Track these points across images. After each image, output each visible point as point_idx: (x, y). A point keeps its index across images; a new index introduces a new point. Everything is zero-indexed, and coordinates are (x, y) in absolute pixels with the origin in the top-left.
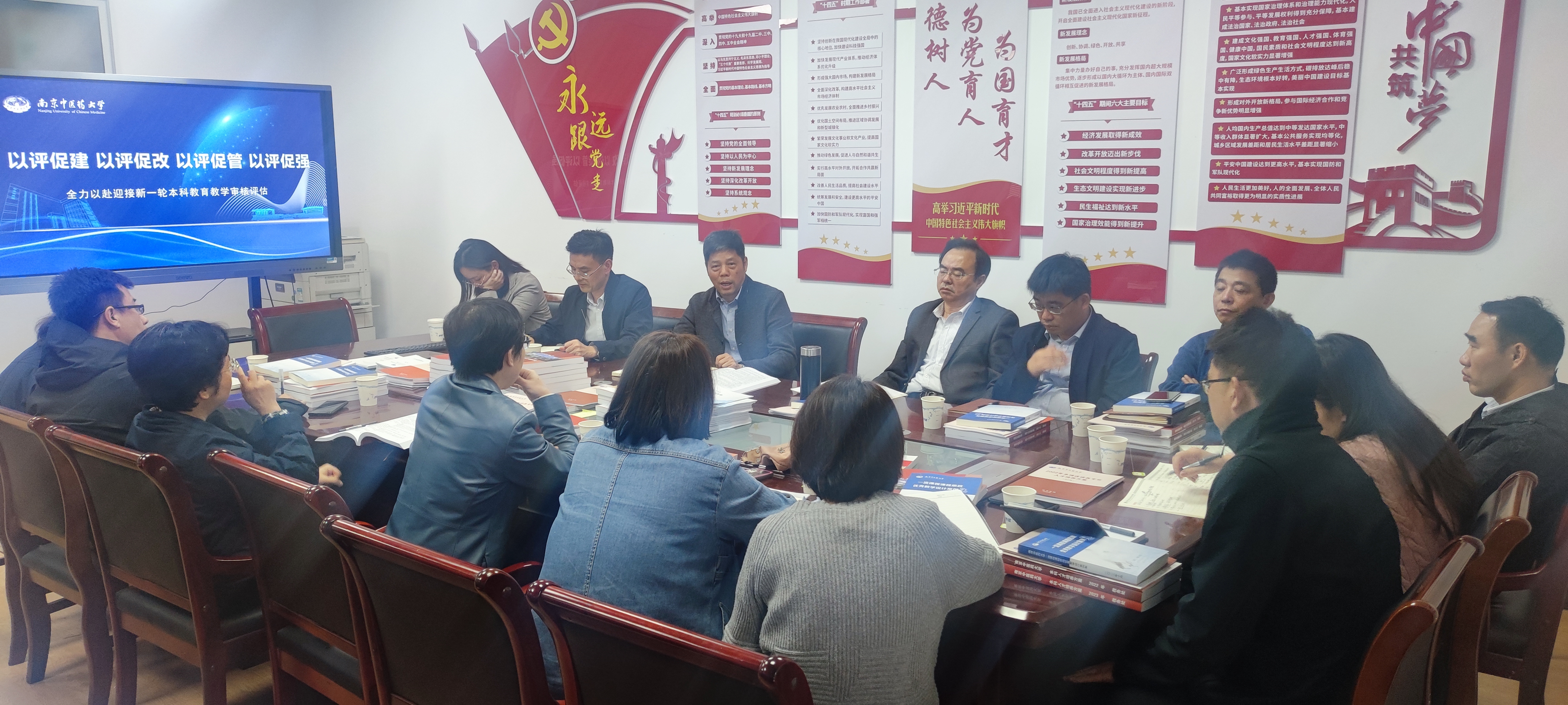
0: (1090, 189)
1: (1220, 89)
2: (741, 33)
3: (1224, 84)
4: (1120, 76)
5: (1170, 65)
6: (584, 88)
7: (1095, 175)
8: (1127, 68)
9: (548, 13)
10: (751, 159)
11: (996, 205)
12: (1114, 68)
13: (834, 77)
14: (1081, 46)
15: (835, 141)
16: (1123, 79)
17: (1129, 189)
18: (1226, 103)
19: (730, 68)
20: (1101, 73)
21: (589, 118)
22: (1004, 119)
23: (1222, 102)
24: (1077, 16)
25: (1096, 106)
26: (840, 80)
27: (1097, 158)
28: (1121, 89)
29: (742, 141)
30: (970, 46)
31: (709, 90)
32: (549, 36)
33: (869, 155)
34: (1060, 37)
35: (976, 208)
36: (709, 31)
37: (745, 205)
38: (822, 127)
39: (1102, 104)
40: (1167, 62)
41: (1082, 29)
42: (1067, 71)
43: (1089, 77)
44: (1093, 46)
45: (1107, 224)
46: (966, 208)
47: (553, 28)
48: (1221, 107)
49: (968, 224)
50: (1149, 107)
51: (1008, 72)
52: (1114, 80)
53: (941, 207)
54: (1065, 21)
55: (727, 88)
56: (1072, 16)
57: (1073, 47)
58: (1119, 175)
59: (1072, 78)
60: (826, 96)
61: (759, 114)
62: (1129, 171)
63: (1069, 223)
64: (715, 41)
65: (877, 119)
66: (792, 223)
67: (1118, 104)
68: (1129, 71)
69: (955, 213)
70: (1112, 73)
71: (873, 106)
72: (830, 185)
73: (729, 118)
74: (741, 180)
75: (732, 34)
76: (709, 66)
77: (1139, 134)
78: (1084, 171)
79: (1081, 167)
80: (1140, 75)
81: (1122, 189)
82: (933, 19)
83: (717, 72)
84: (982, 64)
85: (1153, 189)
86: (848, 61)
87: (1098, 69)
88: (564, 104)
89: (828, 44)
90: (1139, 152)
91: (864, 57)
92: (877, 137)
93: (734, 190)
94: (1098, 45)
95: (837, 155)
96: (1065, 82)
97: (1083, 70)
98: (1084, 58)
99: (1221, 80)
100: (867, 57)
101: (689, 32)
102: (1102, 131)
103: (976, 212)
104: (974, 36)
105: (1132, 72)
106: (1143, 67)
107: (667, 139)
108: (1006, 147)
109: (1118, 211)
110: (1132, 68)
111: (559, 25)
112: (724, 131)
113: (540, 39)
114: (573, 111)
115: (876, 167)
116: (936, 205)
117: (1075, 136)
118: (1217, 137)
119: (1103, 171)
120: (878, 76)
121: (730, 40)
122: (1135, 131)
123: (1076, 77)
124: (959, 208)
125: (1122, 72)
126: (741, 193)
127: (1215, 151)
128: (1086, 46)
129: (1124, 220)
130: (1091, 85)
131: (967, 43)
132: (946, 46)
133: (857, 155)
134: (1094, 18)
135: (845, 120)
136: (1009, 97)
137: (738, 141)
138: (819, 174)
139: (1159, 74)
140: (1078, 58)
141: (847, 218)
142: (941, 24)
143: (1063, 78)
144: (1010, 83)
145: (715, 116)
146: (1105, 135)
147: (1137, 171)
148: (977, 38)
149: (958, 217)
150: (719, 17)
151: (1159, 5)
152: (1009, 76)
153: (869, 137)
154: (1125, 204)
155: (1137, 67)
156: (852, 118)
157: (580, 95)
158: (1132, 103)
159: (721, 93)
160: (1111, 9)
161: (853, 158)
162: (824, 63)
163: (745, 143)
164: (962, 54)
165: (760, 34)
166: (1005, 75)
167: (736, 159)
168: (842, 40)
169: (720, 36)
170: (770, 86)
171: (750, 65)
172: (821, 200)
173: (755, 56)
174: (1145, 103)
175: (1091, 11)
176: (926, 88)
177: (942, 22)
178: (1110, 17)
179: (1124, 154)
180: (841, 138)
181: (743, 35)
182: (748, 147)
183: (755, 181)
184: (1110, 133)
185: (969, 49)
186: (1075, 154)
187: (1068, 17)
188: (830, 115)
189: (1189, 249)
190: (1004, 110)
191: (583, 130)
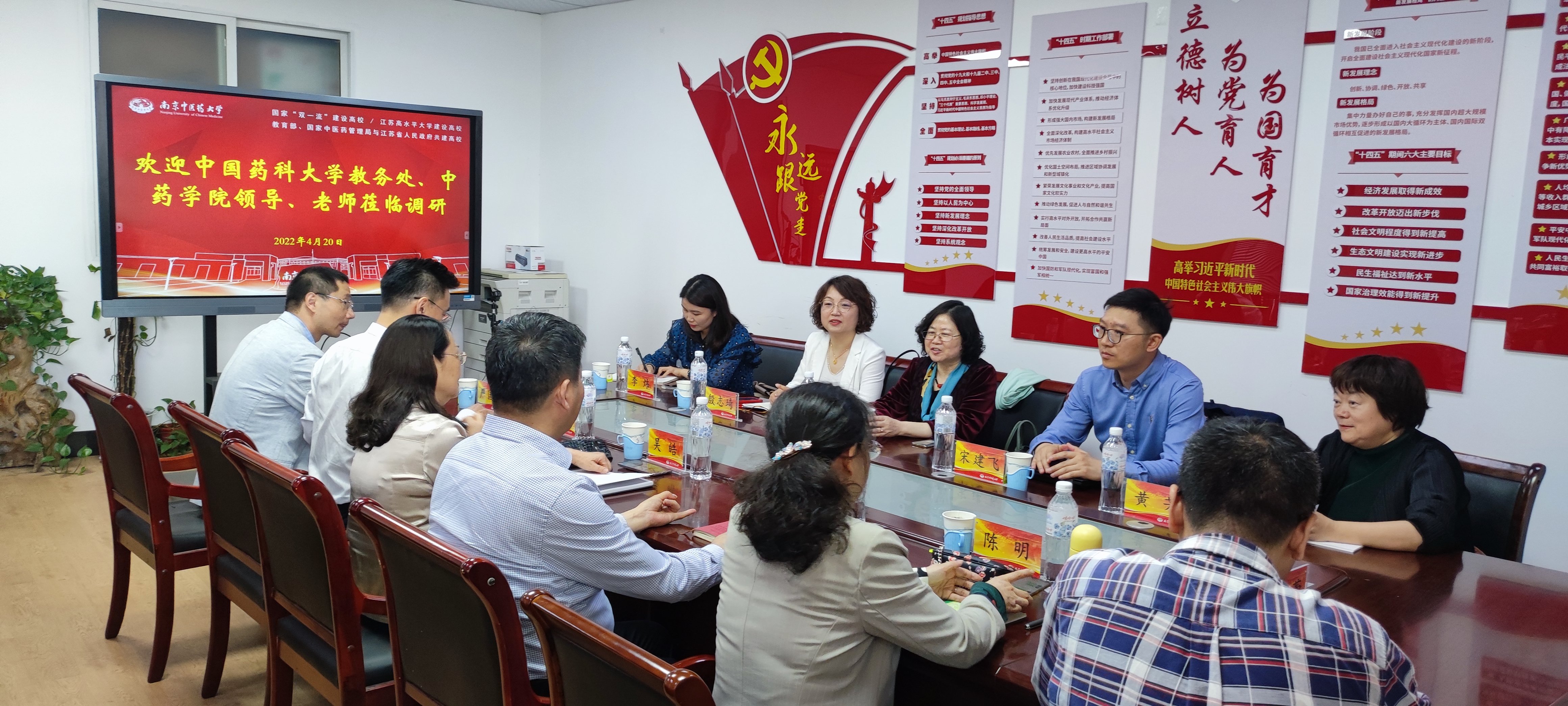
0: (1371, 252)
1: (1549, 140)
2: (966, 71)
3: (1554, 135)
4: (1417, 123)
5: (1483, 111)
7: (1378, 236)
8: (1426, 113)
9: (764, 51)
10: (968, 206)
11: (1252, 267)
12: (1409, 114)
13: (1067, 120)
14: (1368, 88)
15: (1064, 189)
16: (1420, 126)
17: (1421, 254)
18: (1557, 157)
19: (950, 109)
20: (1392, 119)
21: (796, 159)
22: (1267, 169)
23: (1551, 156)
24: (1366, 53)
25: (1385, 156)
26: (1074, 122)
27: (1382, 216)
28: (1416, 138)
29: (959, 186)
30: (1231, 87)
31: (926, 131)
32: (764, 74)
33: (1102, 205)
34: (1342, 77)
35: (1226, 268)
36: (932, 69)
37: (956, 255)
38: (1050, 174)
39: (1392, 155)
40: (1480, 108)
41: (1371, 68)
42: (1350, 116)
43: (1377, 123)
44: (1384, 87)
45: (1390, 294)
46: (1214, 268)
47: (767, 66)
48: (1550, 161)
49: (1216, 287)
50: (1453, 159)
51: (1275, 116)
52: (1408, 128)
53: (1184, 266)
54: (1350, 59)
55: (946, 130)
56: (1359, 54)
57: (1359, 89)
58: (1410, 237)
59: (1355, 124)
60: (1057, 140)
61: (979, 158)
62: (1423, 233)
63: (1342, 291)
64: (937, 80)
65: (1114, 166)
66: (1009, 277)
67: (1413, 156)
68: (1429, 117)
69: (1201, 274)
70: (1407, 119)
71: (1111, 152)
72: (1054, 237)
73: (945, 162)
74: (954, 228)
75: (955, 72)
76: (928, 106)
77: (1439, 191)
78: (1364, 232)
79: (1361, 227)
80: (1444, 122)
81: (1413, 254)
82: (1187, 57)
83: (937, 112)
84: (1243, 107)
85: (1453, 256)
86: (1084, 103)
87: (1389, 115)
88: (772, 145)
89: (1063, 84)
90: (1437, 213)
91: (1103, 98)
92: (1113, 186)
93: (946, 238)
94: (1390, 87)
95: (1065, 204)
96: (1346, 129)
97: (1369, 115)
98: (1371, 102)
99: (1551, 130)
100: (1107, 98)
101: (910, 71)
102: (1390, 186)
103: (1226, 274)
104: (1235, 75)
105: (1433, 118)
106: (1447, 113)
107: (877, 183)
108: (1267, 202)
109: (1406, 280)
110: (1433, 113)
111: (774, 63)
112: (939, 175)
113: (754, 78)
114: (781, 151)
115: (1110, 219)
116: (1179, 263)
117: (1355, 190)
118: (1542, 197)
119: (1389, 232)
120: (1118, 119)
121: (953, 79)
122: (1434, 187)
123: (1360, 123)
124: (1206, 268)
125: (1419, 118)
126: (953, 242)
127: (1537, 214)
128: (1375, 88)
129: (1414, 291)
130: (1379, 132)
131: (1226, 84)
132: (1200, 86)
133: (1089, 205)
134: (1388, 56)
135: (1076, 167)
136: (1274, 144)
137: (955, 186)
138: (1042, 225)
139: (1468, 121)
140: (1364, 102)
141: (1072, 273)
142: (1196, 63)
143: (1343, 124)
144: (1277, 129)
145: (930, 160)
146: (1394, 191)
147: (1433, 234)
148: (1239, 79)
149: (1205, 278)
150: (943, 54)
151: (1473, 41)
152: (1276, 120)
153: (1103, 186)
154: (1416, 272)
155: (1440, 112)
156: (1085, 164)
158: (1431, 154)
159: (939, 135)
160: (1410, 46)
161: (1083, 208)
162: (1057, 104)
163: (962, 189)
164: (1219, 96)
165: (987, 73)
166: (1270, 120)
167: (951, 206)
168: (1079, 79)
169: (942, 75)
170: (993, 128)
171: (973, 106)
172: (1043, 253)
173: (979, 96)
174: (1448, 155)
175: (1383, 47)
176: (1174, 133)
177: (1198, 59)
178: (1407, 55)
179: (1417, 213)
180: (1071, 186)
181: (968, 74)
182: (964, 193)
183: (970, 229)
184: (1401, 189)
185: (1229, 90)
186: (1354, 211)
187: (1354, 54)
188: (1059, 161)
189: (1499, 328)
190: (1267, 160)
191: (790, 171)
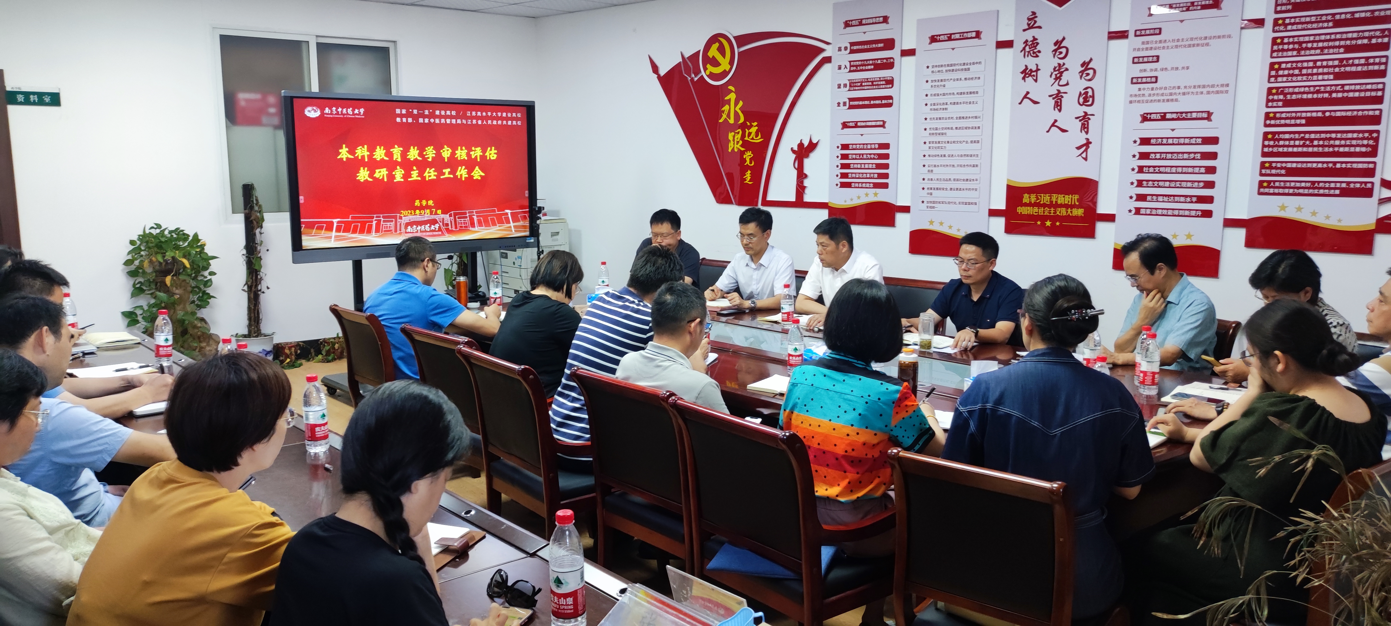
0: (1156, 184)
1: (1270, 104)
2: (869, 60)
3: (1273, 101)
4: (1184, 94)
5: (1227, 85)
6: (741, 103)
7: (1160, 173)
8: (1190, 87)
9: (716, 46)
10: (874, 159)
11: (1077, 197)
12: (1179, 88)
13: (944, 95)
14: (1151, 70)
15: (943, 145)
16: (1186, 96)
17: (1189, 184)
18: (1275, 116)
19: (859, 88)
20: (1168, 91)
21: (743, 127)
22: (1085, 127)
23: (1271, 115)
24: (1149, 46)
25: (1163, 117)
26: (949, 96)
27: (1163, 159)
28: (1184, 105)
29: (867, 144)
30: (1058, 70)
31: (842, 104)
32: (716, 63)
33: (971, 156)
34: (1134, 63)
35: (1059, 198)
36: (843, 58)
37: (867, 195)
38: (933, 134)
39: (1168, 116)
40: (1225, 83)
41: (1153, 56)
42: (1140, 89)
43: (1158, 94)
44: (1162, 70)
45: (1170, 212)
46: (1051, 199)
47: (719, 57)
48: (1271, 119)
49: (1052, 212)
50: (1208, 118)
51: (1089, 90)
52: (1179, 97)
53: (1030, 198)
54: (1139, 50)
55: (856, 103)
56: (1145, 46)
57: (1145, 70)
58: (1182, 173)
59: (1144, 95)
60: (937, 110)
61: (881, 123)
62: (1190, 170)
63: (1138, 211)
64: (848, 67)
65: (979, 128)
66: (906, 209)
67: (1181, 116)
68: (1192, 90)
69: (1042, 203)
70: (1177, 91)
71: (976, 117)
72: (937, 179)
73: (856, 126)
74: (865, 175)
75: (861, 61)
76: (842, 86)
77: (1199, 141)
78: (1151, 170)
79: (1149, 167)
80: (1202, 93)
81: (1184, 184)
82: (1027, 49)
83: (849, 90)
84: (1067, 84)
85: (1210, 185)
86: (956, 82)
87: (1166, 88)
88: (725, 116)
89: (940, 69)
90: (1199, 155)
91: (969, 79)
92: (978, 142)
93: (859, 183)
94: (1166, 69)
95: (945, 156)
96: (1137, 99)
97: (1152, 89)
98: (1154, 80)
99: (1271, 97)
100: (972, 79)
101: (828, 60)
102: (1168, 138)
103: (1059, 202)
104: (1061, 62)
105: (1195, 90)
106: (1204, 86)
107: (806, 143)
108: (1086, 150)
109: (1180, 202)
110: (1195, 87)
111: (723, 54)
112: (852, 137)
113: (708, 66)
114: (732, 121)
115: (977, 166)
116: (1026, 196)
117: (1145, 141)
118: (1266, 143)
119: (1168, 170)
120: (980, 93)
121: (860, 66)
122: (1196, 138)
123: (1147, 95)
124: (1045, 199)
125: (1186, 91)
126: (864, 185)
127: (1264, 154)
128: (1156, 70)
129: (1185, 210)
130: (1159, 101)
131: (1055, 68)
132: (1038, 70)
133: (961, 156)
134: (1164, 48)
135: (952, 128)
136: (1089, 110)
137: (864, 144)
138: (929, 171)
139: (1218, 92)
140: (1149, 80)
141: (951, 205)
142: (1034, 53)
143: (1136, 95)
144: (1091, 99)
145: (845, 125)
146: (1170, 141)
147: (1197, 170)
148: (1064, 64)
149: (1044, 205)
150: (852, 48)
151: (1219, 37)
152: (1090, 93)
153: (972, 142)
154: (1186, 196)
155: (1199, 86)
156: (958, 126)
157: (737, 109)
158: (1194, 115)
159: (851, 107)
160: (1178, 40)
161: (957, 158)
162: (937, 84)
163: (869, 147)
164: (1051, 76)
165: (885, 61)
166: (1086, 93)
167: (861, 159)
168: (951, 65)
169: (852, 63)
170: (891, 101)
171: (876, 85)
172: (930, 191)
173: (880, 78)
174: (1205, 115)
175: (1160, 42)
176: (1020, 103)
177: (1035, 51)
178: (1177, 47)
179: (1186, 156)
180: (948, 142)
181: (871, 62)
182: (871, 149)
183: (876, 176)
184: (1175, 139)
185: (1057, 72)
186: (1144, 156)
187: (1142, 47)
188: (940, 124)
189: (1241, 233)
190: (1085, 121)
191: (739, 136)
